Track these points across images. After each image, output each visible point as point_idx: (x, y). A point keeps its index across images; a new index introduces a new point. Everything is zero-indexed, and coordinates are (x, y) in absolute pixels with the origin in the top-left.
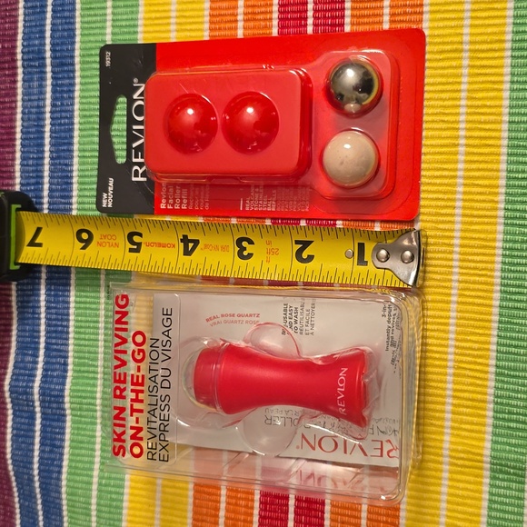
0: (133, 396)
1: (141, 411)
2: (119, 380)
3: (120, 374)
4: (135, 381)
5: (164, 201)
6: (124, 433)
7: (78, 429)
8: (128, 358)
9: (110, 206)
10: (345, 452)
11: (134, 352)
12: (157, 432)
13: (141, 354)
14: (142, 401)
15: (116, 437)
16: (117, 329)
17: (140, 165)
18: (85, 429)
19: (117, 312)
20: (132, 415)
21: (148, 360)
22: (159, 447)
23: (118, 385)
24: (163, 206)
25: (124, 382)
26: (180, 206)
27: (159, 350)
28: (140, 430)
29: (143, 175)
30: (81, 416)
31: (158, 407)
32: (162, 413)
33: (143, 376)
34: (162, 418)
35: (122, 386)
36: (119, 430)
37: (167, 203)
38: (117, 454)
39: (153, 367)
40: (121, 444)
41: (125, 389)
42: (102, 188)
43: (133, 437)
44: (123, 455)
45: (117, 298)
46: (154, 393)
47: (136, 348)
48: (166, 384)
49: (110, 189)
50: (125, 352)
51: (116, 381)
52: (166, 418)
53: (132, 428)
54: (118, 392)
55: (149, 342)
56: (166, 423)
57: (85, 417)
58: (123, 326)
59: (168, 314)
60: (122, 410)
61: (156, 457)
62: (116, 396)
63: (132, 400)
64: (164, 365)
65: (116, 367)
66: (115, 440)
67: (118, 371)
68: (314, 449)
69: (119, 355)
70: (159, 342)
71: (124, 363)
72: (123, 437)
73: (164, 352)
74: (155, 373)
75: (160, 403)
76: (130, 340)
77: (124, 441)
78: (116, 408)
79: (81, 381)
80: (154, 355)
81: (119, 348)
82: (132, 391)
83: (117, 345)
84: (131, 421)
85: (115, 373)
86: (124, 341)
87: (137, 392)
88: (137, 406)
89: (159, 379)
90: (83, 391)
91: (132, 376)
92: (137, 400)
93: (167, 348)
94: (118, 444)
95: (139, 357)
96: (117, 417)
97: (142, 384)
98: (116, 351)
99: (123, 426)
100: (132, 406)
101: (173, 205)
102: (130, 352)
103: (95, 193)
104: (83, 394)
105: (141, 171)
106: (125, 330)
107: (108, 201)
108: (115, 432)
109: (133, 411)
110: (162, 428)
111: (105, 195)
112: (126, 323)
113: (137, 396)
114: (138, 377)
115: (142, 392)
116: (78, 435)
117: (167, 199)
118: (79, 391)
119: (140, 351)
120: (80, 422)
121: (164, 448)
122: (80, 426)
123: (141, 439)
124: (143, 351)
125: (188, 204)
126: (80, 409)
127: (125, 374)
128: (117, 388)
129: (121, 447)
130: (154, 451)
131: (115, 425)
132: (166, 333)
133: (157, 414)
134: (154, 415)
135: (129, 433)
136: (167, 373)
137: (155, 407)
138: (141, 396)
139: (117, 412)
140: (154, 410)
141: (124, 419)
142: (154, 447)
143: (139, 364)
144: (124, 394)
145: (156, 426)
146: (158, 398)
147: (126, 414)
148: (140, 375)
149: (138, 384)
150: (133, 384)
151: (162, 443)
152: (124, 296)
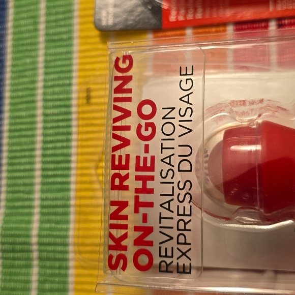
0: (139, 184)
1: (150, 205)
2: (119, 165)
3: (120, 157)
4: (141, 164)
6: (125, 236)
7: (11, 274)
8: (131, 135)
11: (139, 127)
12: (174, 233)
13: (150, 129)
14: (151, 191)
15: (112, 243)
16: (116, 100)
18: (19, 274)
19: (117, 78)
20: (136, 211)
21: (159, 135)
22: (177, 254)
23: (117, 171)
25: (126, 167)
27: (176, 122)
28: (149, 230)
30: (14, 259)
31: (175, 197)
32: (181, 206)
33: (153, 158)
34: (181, 212)
35: (123, 173)
36: (117, 233)
38: (114, 267)
39: (166, 144)
40: (119, 252)
41: (127, 176)
43: (137, 242)
44: (124, 268)
45: (118, 59)
46: (168, 179)
47: (143, 122)
48: (185, 166)
50: (127, 128)
51: (114, 167)
52: (187, 212)
53: (136, 229)
54: (117, 182)
55: (160, 113)
56: (186, 219)
57: (18, 259)
58: (125, 95)
59: (187, 74)
60: (123, 205)
61: (172, 267)
62: (114, 187)
63: (137, 191)
65: (115, 149)
66: (111, 248)
67: (117, 153)
69: (118, 133)
70: (175, 113)
71: (126, 142)
72: (123, 243)
73: (182, 124)
74: (170, 152)
75: (177, 191)
76: (134, 112)
77: (125, 248)
78: (113, 203)
79: (14, 218)
80: (168, 129)
81: (118, 124)
82: (138, 178)
83: (116, 120)
84: (133, 219)
85: (113, 156)
86: (127, 114)
87: (145, 179)
88: (143, 198)
89: (175, 161)
90: (17, 229)
91: (138, 158)
92: (145, 190)
93: (187, 117)
94: (115, 253)
95: (148, 133)
96: (114, 216)
97: (152, 169)
98: (115, 128)
99: (125, 227)
100: (137, 198)
102: (135, 127)
104: (17, 232)
106: (129, 100)
109: (138, 204)
110: (182, 226)
112: (130, 91)
113: (144, 185)
114: (145, 159)
115: (152, 178)
116: (10, 281)
118: (12, 229)
119: (147, 125)
120: (13, 267)
121: (184, 254)
122: (13, 270)
123: (150, 244)
124: (153, 125)
126: (13, 251)
127: (128, 156)
128: (115, 176)
129: (121, 257)
131: (112, 226)
132: (186, 99)
133: (173, 207)
134: (169, 209)
135: (133, 235)
136: (187, 151)
137: (171, 198)
138: (150, 184)
139: (115, 208)
140: (169, 202)
141: (125, 218)
142: (169, 254)
143: (147, 143)
144: (125, 183)
145: (173, 223)
146: (175, 185)
147: (128, 211)
148: (148, 156)
149: (145, 168)
150: (138, 168)
151: (180, 247)
152: (126, 58)
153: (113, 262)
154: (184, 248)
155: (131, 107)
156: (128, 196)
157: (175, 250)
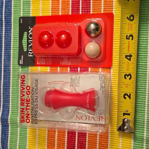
0: (27, 105)
1: (29, 109)
3: (23, 99)
4: (27, 100)
5: (38, 62)
6: (24, 116)
7: (13, 129)
8: (25, 93)
9: (22, 64)
10: (89, 120)
12: (34, 115)
13: (29, 92)
14: (29, 106)
16: (22, 85)
17: (31, 52)
18: (15, 129)
19: (22, 80)
20: (26, 110)
21: (31, 94)
22: (35, 120)
24: (38, 64)
26: (43, 64)
27: (34, 91)
28: (29, 115)
29: (32, 55)
30: (13, 125)
32: (35, 109)
34: (35, 111)
35: (23, 102)
37: (39, 63)
38: (22, 122)
39: (33, 96)
40: (23, 119)
42: (20, 58)
43: (27, 117)
44: (24, 122)
47: (27, 91)
48: (36, 101)
49: (22, 59)
50: (24, 92)
51: (21, 101)
52: (37, 111)
53: (26, 114)
54: (22, 104)
55: (31, 89)
56: (36, 112)
57: (14, 126)
58: (23, 84)
59: (37, 80)
60: (23, 109)
61: (34, 122)
63: (26, 106)
64: (36, 95)
65: (22, 96)
66: (21, 118)
67: (22, 97)
68: (80, 119)
70: (34, 89)
71: (24, 95)
72: (24, 117)
73: (36, 92)
74: (33, 98)
76: (26, 88)
77: (24, 118)
78: (21, 109)
79: (13, 115)
80: (33, 93)
82: (26, 103)
83: (22, 90)
84: (26, 112)
85: (21, 98)
86: (24, 89)
89: (34, 100)
91: (26, 99)
92: (28, 106)
93: (37, 90)
94: (22, 119)
95: (28, 93)
97: (29, 101)
98: (21, 92)
99: (24, 114)
100: (26, 108)
101: (41, 63)
102: (26, 92)
103: (18, 60)
104: (14, 119)
105: (31, 54)
106: (24, 85)
107: (21, 62)
108: (21, 116)
110: (35, 114)
111: (20, 61)
112: (24, 83)
113: (28, 105)
114: (28, 99)
115: (29, 103)
116: (12, 131)
117: (39, 62)
119: (28, 91)
120: (13, 127)
122: (13, 128)
123: (29, 117)
124: (29, 91)
125: (45, 63)
126: (13, 124)
127: (24, 98)
128: (22, 103)
129: (23, 120)
130: (33, 121)
131: (21, 113)
132: (36, 86)
133: (34, 110)
134: (33, 110)
135: (26, 116)
136: (37, 98)
137: (33, 108)
138: (29, 105)
139: (22, 110)
140: (33, 109)
141: (24, 112)
142: (33, 120)
143: (28, 95)
144: (24, 104)
145: (34, 113)
146: (34, 105)
147: (25, 110)
148: (29, 98)
149: (28, 101)
150: (26, 101)
151: (35, 118)
152: (24, 76)
153: (22, 121)
154: (36, 119)
155: (25, 87)
156: (24, 107)
157: (34, 119)
